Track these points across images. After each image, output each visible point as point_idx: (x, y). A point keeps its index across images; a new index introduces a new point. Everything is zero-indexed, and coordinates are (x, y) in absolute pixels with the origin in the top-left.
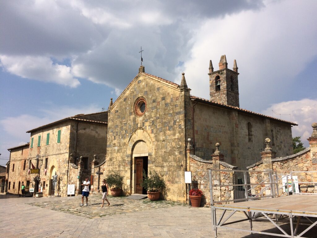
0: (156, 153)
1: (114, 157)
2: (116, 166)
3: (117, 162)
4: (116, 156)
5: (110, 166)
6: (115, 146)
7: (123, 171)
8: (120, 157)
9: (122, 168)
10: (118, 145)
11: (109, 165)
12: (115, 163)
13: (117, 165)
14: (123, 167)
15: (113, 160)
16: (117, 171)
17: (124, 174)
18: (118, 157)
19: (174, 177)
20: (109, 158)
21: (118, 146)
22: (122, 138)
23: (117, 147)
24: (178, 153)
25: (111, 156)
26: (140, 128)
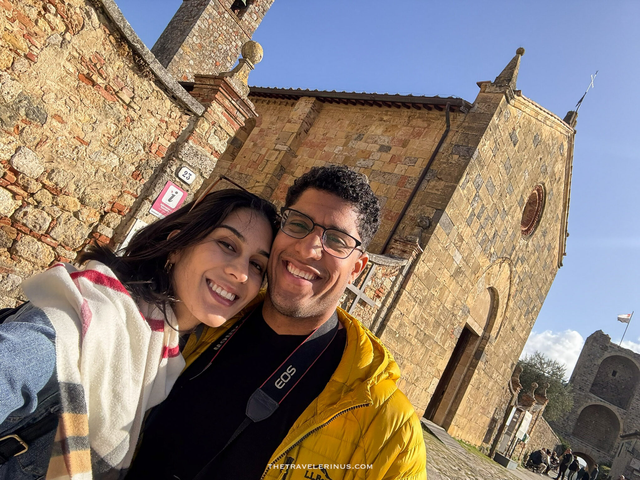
1: (439, 284)
2: (431, 316)
3: (438, 308)
4: (447, 283)
5: (415, 300)
6: (458, 248)
7: (439, 346)
9: (440, 337)
10: (466, 255)
11: (414, 293)
12: (432, 303)
13: (435, 315)
14: (442, 335)
15: (432, 290)
17: (436, 358)
18: (446, 293)
20: (427, 269)
22: (482, 243)
23: (461, 257)
25: (434, 267)
26: (511, 264)
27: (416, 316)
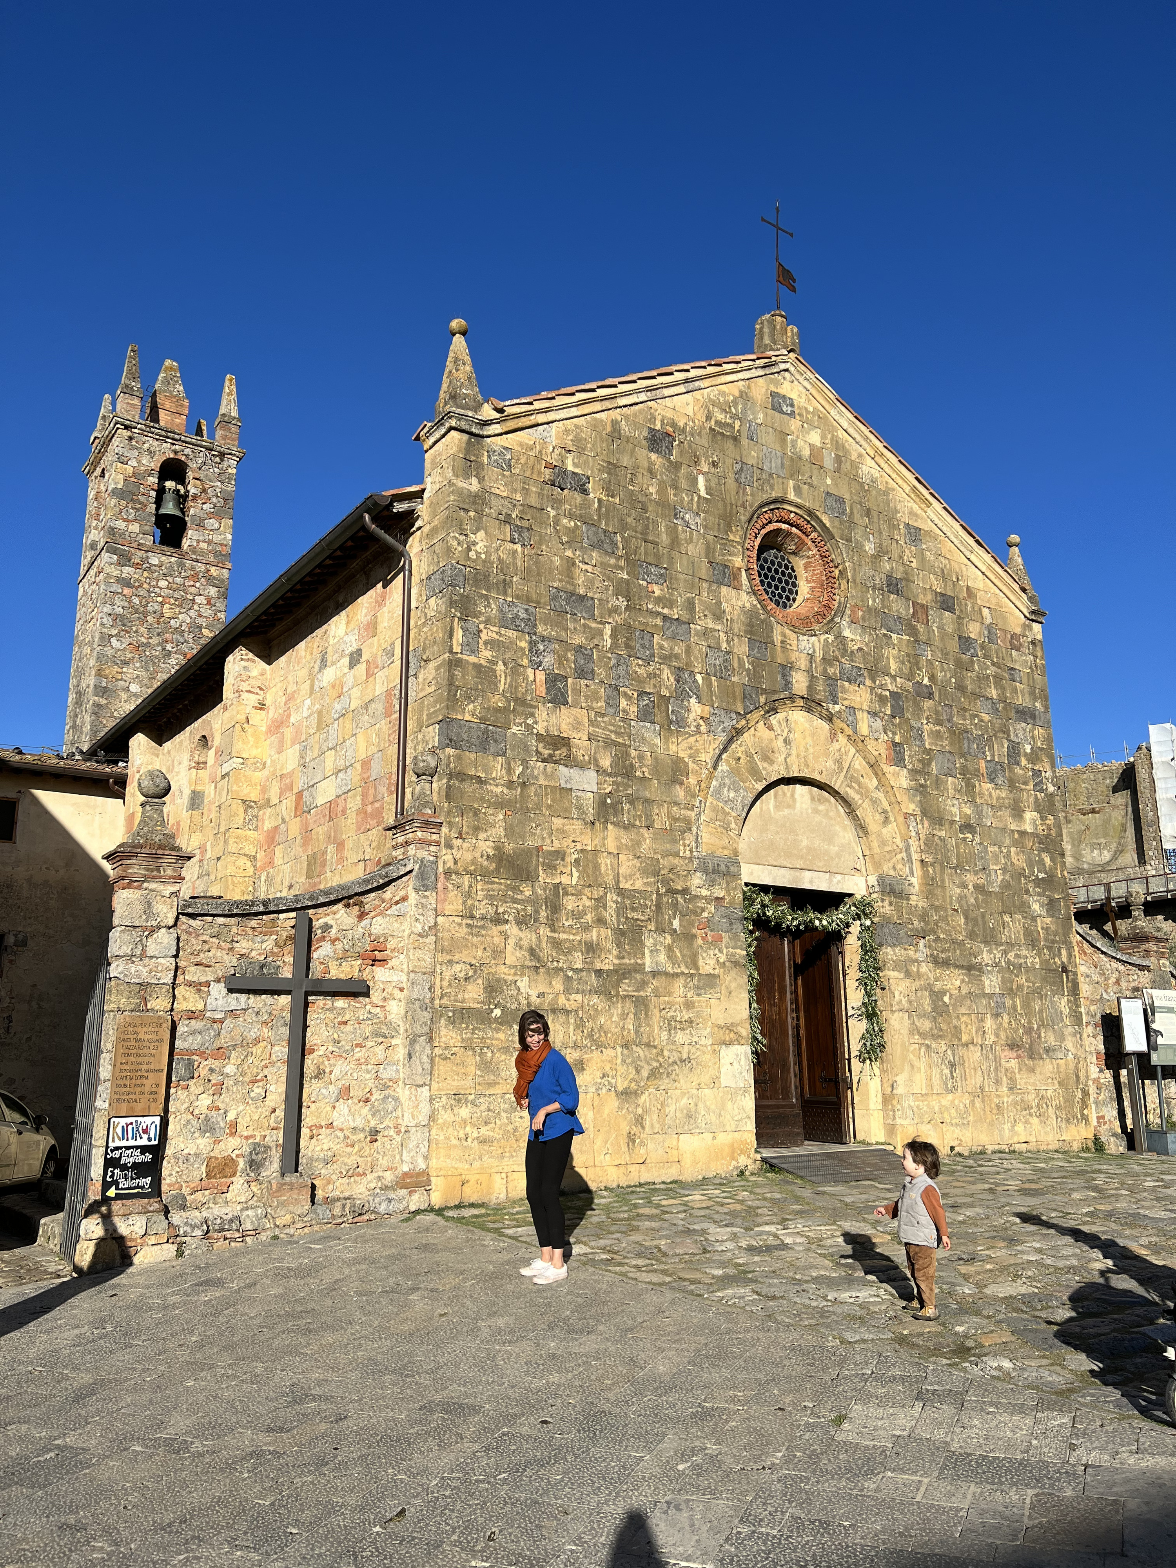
0: (931, 885)
1: (560, 855)
2: (586, 928)
3: (600, 902)
4: (589, 842)
5: (498, 920)
6: (569, 761)
7: (676, 975)
8: (627, 864)
9: (662, 957)
10: (606, 762)
11: (483, 909)
12: (570, 903)
13: (601, 921)
14: (669, 949)
15: (543, 877)
16: (599, 972)
17: (689, 1005)
18: (605, 862)
19: (1035, 1026)
20: (486, 847)
21: (601, 771)
22: (645, 715)
23: (592, 775)
24: (1042, 906)
25: (510, 832)
26: (811, 704)
27: (532, 951)
